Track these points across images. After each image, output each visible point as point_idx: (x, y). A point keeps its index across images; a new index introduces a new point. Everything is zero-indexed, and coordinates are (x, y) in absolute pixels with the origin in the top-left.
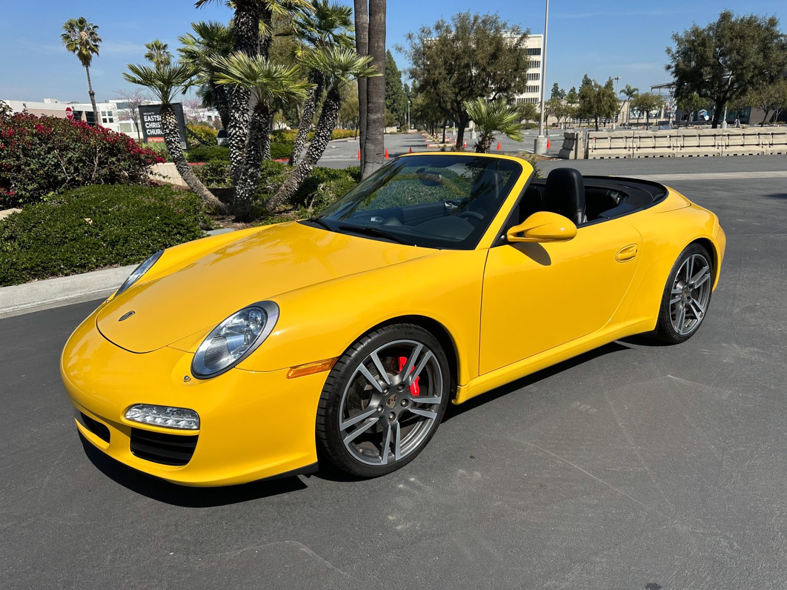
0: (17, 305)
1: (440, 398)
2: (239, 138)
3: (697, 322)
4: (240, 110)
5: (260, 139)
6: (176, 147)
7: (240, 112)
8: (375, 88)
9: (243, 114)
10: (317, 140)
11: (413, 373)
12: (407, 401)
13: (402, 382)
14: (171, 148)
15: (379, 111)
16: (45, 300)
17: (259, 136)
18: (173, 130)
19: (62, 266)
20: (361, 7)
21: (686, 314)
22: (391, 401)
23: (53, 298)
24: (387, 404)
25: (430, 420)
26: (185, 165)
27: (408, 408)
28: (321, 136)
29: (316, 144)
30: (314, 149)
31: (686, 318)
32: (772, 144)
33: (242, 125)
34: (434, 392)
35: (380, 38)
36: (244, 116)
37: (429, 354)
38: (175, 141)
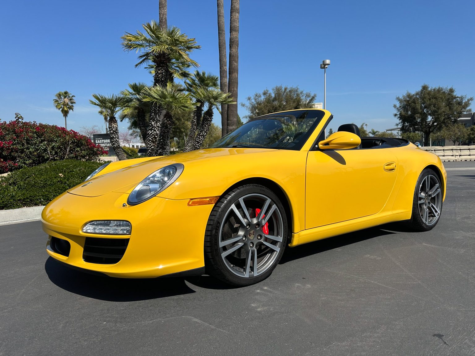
0: (11, 221)
1: (282, 238)
2: (153, 136)
3: (436, 218)
4: (155, 120)
5: (166, 133)
6: (116, 141)
7: (155, 121)
8: (232, 113)
9: (157, 122)
10: (198, 138)
11: (264, 218)
12: (261, 236)
13: (258, 222)
14: (113, 141)
15: (234, 125)
16: (29, 219)
17: (166, 131)
18: (115, 131)
19: (42, 200)
20: (224, 74)
21: (429, 214)
22: (251, 235)
23: (34, 218)
24: (248, 236)
25: (275, 252)
26: (121, 151)
27: (262, 241)
28: (201, 135)
29: (198, 140)
30: (197, 143)
31: (429, 216)
32: (461, 155)
33: (155, 129)
34: (278, 234)
35: (235, 86)
36: (157, 124)
37: (274, 207)
38: (116, 137)
